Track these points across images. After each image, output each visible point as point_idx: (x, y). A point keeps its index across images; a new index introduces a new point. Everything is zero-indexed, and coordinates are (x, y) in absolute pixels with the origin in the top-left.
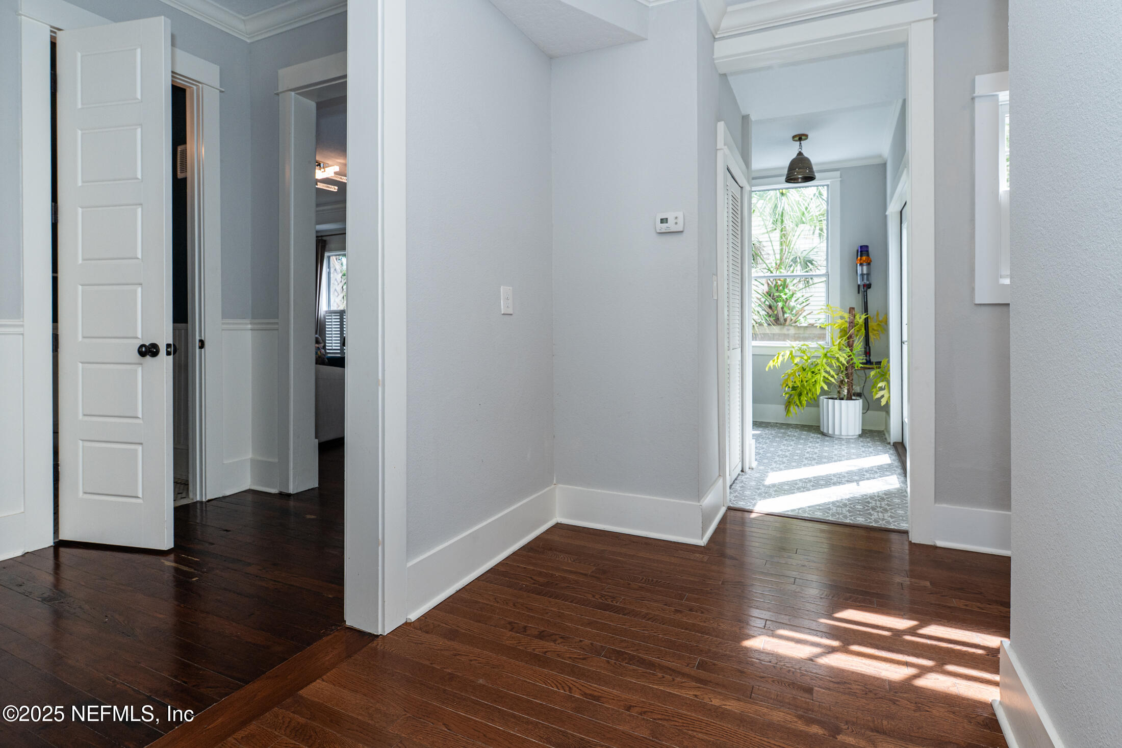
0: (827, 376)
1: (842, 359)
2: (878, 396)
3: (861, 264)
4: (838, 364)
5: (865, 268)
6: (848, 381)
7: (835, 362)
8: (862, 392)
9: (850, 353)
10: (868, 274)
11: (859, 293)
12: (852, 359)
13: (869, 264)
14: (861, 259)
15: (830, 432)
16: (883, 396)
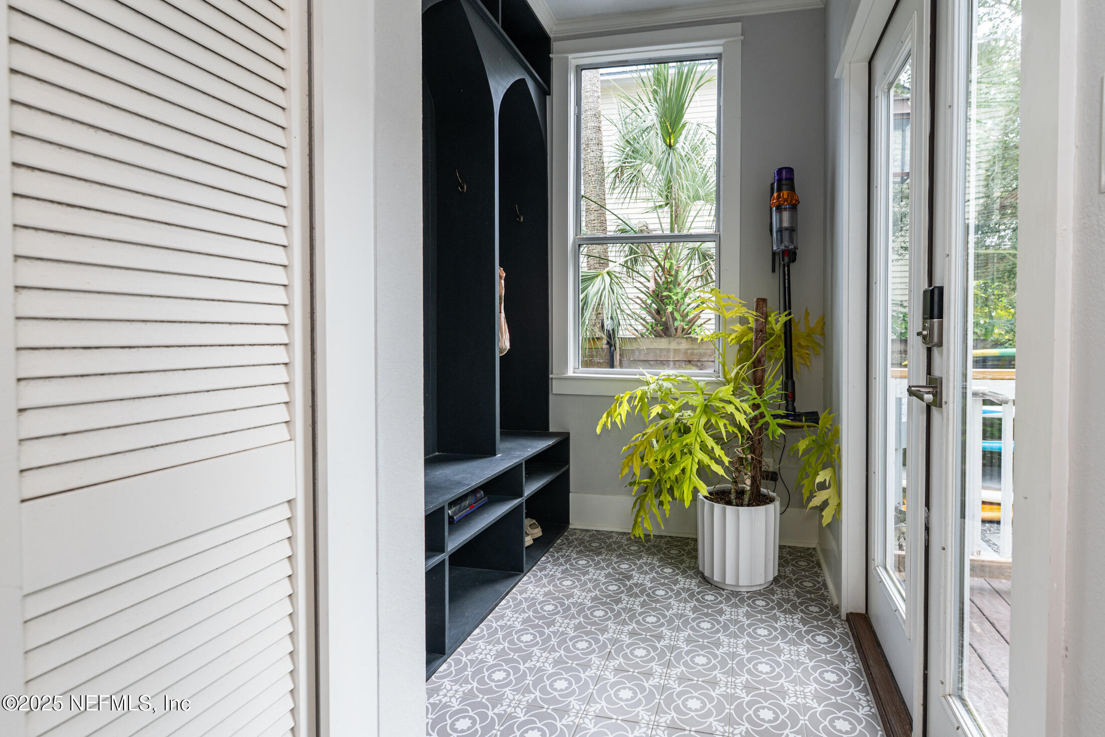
0: (706, 460)
1: (741, 418)
2: (816, 502)
3: (779, 209)
4: (731, 429)
5: (786, 215)
6: (752, 458)
7: (725, 425)
8: (777, 471)
9: (758, 401)
10: (792, 230)
11: (774, 271)
12: (762, 415)
13: (794, 207)
14: (779, 197)
15: (717, 578)
16: (825, 504)
